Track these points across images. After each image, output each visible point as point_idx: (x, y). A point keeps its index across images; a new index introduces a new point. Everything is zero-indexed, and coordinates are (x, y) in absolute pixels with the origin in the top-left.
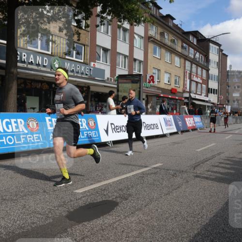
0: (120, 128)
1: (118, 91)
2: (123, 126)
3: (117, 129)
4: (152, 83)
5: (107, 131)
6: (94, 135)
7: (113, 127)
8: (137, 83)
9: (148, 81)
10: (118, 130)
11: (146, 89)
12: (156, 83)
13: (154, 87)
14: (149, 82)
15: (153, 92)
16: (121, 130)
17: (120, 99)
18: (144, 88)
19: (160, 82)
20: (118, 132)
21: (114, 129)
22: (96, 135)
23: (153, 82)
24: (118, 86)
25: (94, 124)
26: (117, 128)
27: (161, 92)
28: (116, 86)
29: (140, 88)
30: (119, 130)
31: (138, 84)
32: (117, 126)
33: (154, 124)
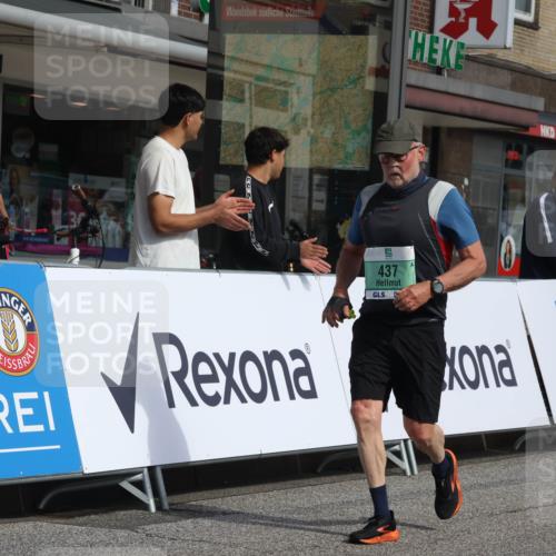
0: (228, 371)
1: (216, 88)
2: (248, 356)
3: (199, 380)
4: (472, 37)
5: (125, 397)
6: (28, 420)
7: (174, 363)
8: (360, 31)
9: (442, 18)
10: (209, 389)
11: (433, 81)
12: (506, 35)
13: (490, 63)
14: (455, 29)
15: (479, 108)
16: (230, 384)
17: (232, 154)
18: (413, 77)
19: (534, 26)
20: (212, 401)
21: (180, 376)
22: (38, 417)
23: (487, 28)
24: (216, 54)
25: (30, 339)
26: (204, 369)
27: (539, 103)
28: (200, 52)
29: (382, 72)
30: (218, 388)
31: (372, 41)
32: (200, 357)
33: (483, 350)
